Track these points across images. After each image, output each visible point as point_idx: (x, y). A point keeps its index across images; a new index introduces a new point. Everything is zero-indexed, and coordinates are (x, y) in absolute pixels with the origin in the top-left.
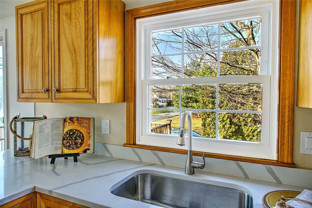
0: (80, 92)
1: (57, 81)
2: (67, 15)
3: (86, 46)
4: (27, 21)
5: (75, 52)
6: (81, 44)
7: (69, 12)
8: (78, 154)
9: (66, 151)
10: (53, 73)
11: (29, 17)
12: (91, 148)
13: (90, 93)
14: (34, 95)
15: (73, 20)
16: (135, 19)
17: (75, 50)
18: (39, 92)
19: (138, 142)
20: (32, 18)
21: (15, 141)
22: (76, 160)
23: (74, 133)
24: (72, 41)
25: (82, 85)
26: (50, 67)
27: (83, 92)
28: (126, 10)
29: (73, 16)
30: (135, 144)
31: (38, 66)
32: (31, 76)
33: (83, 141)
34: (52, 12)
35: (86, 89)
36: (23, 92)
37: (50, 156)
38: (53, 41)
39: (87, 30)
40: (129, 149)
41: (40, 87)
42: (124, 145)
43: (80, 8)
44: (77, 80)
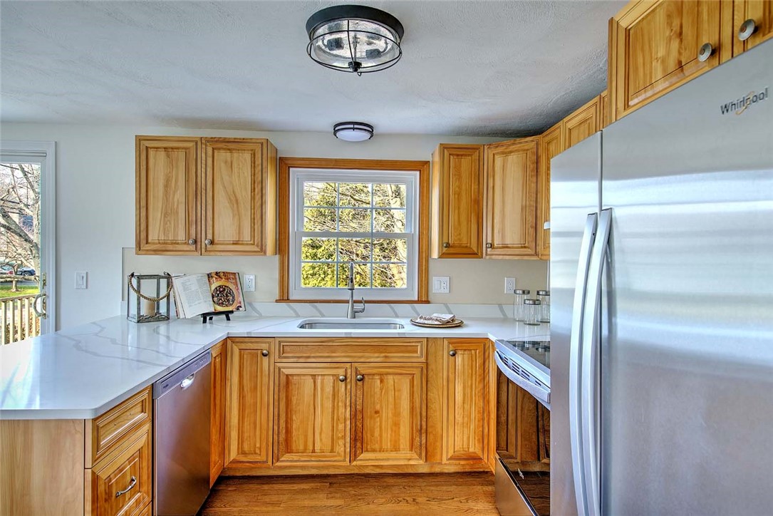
0: (242, 244)
1: (210, 232)
2: (226, 162)
3: (253, 198)
4: (159, 162)
5: (237, 203)
6: (245, 194)
7: (229, 160)
8: (232, 312)
9: (220, 309)
10: (203, 222)
11: (162, 154)
12: (243, 305)
13: (257, 246)
14: (170, 247)
15: (235, 170)
16: (289, 167)
17: (237, 201)
18: (178, 244)
19: (291, 298)
20: (168, 156)
21: (139, 304)
22: (228, 319)
23: (224, 290)
24: (234, 192)
25: (247, 236)
26: (199, 215)
27: (247, 244)
28: (280, 158)
29: (235, 165)
30: (288, 299)
31: (177, 213)
32: (165, 224)
33: (233, 297)
34: (203, 155)
35: (252, 242)
36: (147, 243)
37: (203, 314)
38: (203, 186)
39: (253, 182)
40: (283, 305)
41: (181, 236)
42: (277, 301)
43: (245, 160)
44: (240, 232)
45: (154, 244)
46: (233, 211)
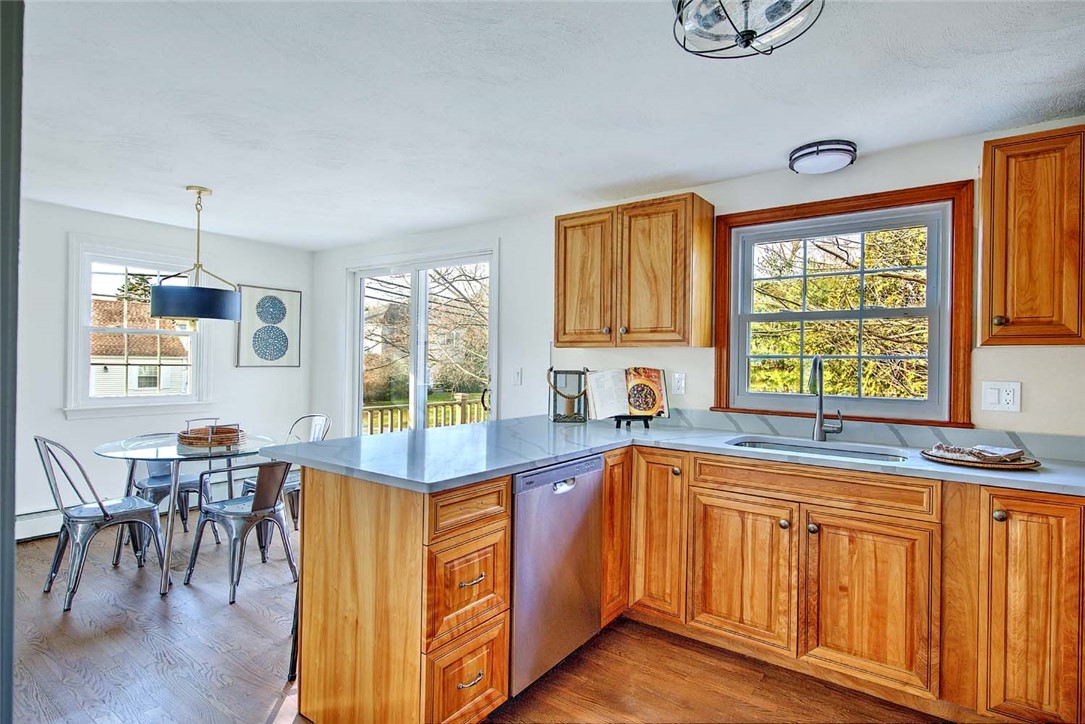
0: (662, 332)
1: (625, 318)
2: (643, 231)
3: (674, 272)
4: (576, 239)
5: (656, 281)
6: (664, 268)
7: (647, 228)
8: (651, 417)
9: (636, 412)
10: (619, 307)
11: (579, 232)
12: (666, 411)
13: (679, 333)
14: (586, 338)
15: (654, 238)
16: (730, 228)
17: (655, 277)
18: (593, 333)
19: (731, 407)
20: (584, 234)
21: (555, 401)
22: (647, 426)
23: (643, 390)
24: (652, 267)
25: (666, 322)
26: (614, 299)
27: (667, 332)
28: (718, 217)
29: (654, 232)
30: (728, 407)
31: (593, 298)
32: (581, 312)
33: (654, 400)
34: (619, 227)
35: (673, 329)
36: (565, 334)
37: (616, 417)
38: (619, 264)
39: (675, 251)
40: (720, 414)
41: (596, 325)
42: (713, 409)
43: (666, 225)
44: (658, 317)
45: (571, 334)
46: (651, 289)
